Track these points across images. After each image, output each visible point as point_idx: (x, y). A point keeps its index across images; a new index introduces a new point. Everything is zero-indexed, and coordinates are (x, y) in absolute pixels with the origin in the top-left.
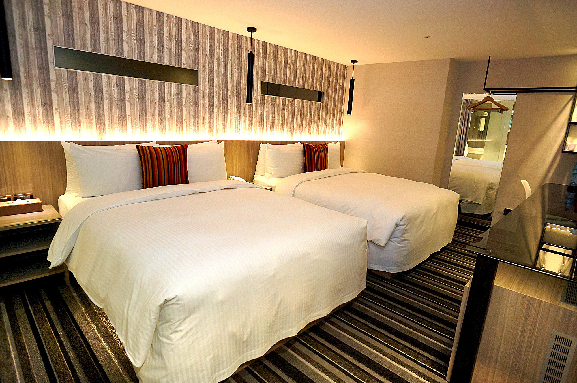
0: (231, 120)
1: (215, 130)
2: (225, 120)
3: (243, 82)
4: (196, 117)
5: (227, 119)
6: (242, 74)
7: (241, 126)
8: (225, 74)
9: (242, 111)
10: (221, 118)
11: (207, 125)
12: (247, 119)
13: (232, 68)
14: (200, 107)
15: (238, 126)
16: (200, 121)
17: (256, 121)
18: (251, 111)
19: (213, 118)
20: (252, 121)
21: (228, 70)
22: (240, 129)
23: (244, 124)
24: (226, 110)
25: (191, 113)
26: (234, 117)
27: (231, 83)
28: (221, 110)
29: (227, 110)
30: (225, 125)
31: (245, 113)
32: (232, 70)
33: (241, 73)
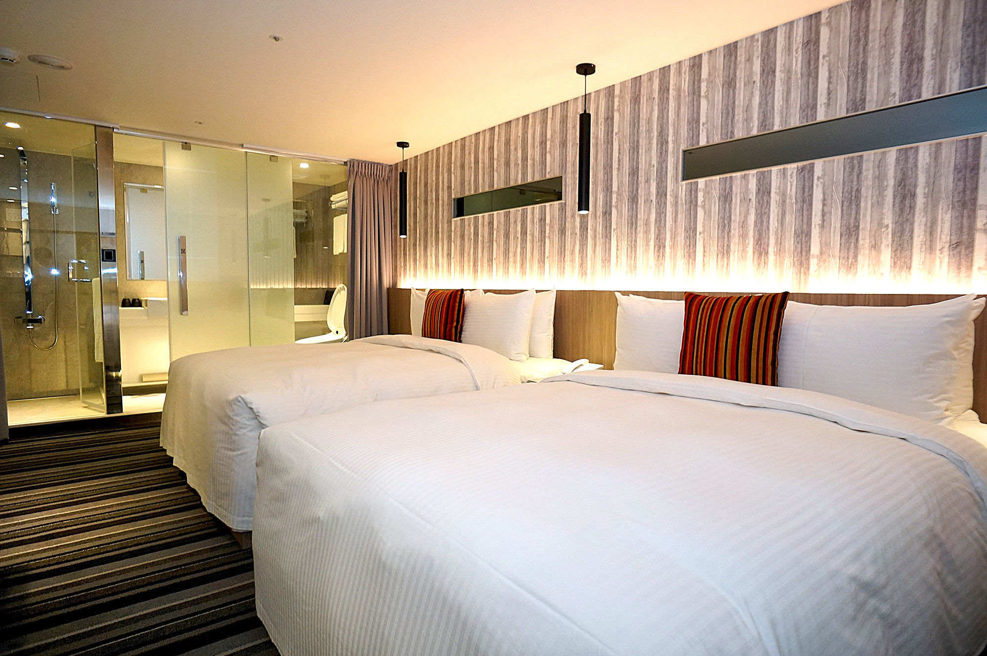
0: (617, 250)
1: (589, 271)
2: (607, 251)
3: (642, 169)
4: (562, 252)
5: (610, 250)
6: (640, 151)
7: (639, 262)
8: (608, 164)
9: (641, 229)
10: (599, 249)
11: (577, 264)
12: (652, 243)
13: (619, 149)
14: (568, 233)
15: (633, 262)
16: (568, 257)
17: (673, 246)
18: (662, 225)
19: (587, 251)
20: (664, 247)
21: (612, 155)
22: (635, 267)
23: (646, 256)
24: (608, 232)
25: (556, 246)
26: (624, 244)
27: (618, 177)
28: (599, 234)
29: (610, 232)
30: (607, 260)
31: (647, 232)
32: (619, 153)
33: (638, 152)
